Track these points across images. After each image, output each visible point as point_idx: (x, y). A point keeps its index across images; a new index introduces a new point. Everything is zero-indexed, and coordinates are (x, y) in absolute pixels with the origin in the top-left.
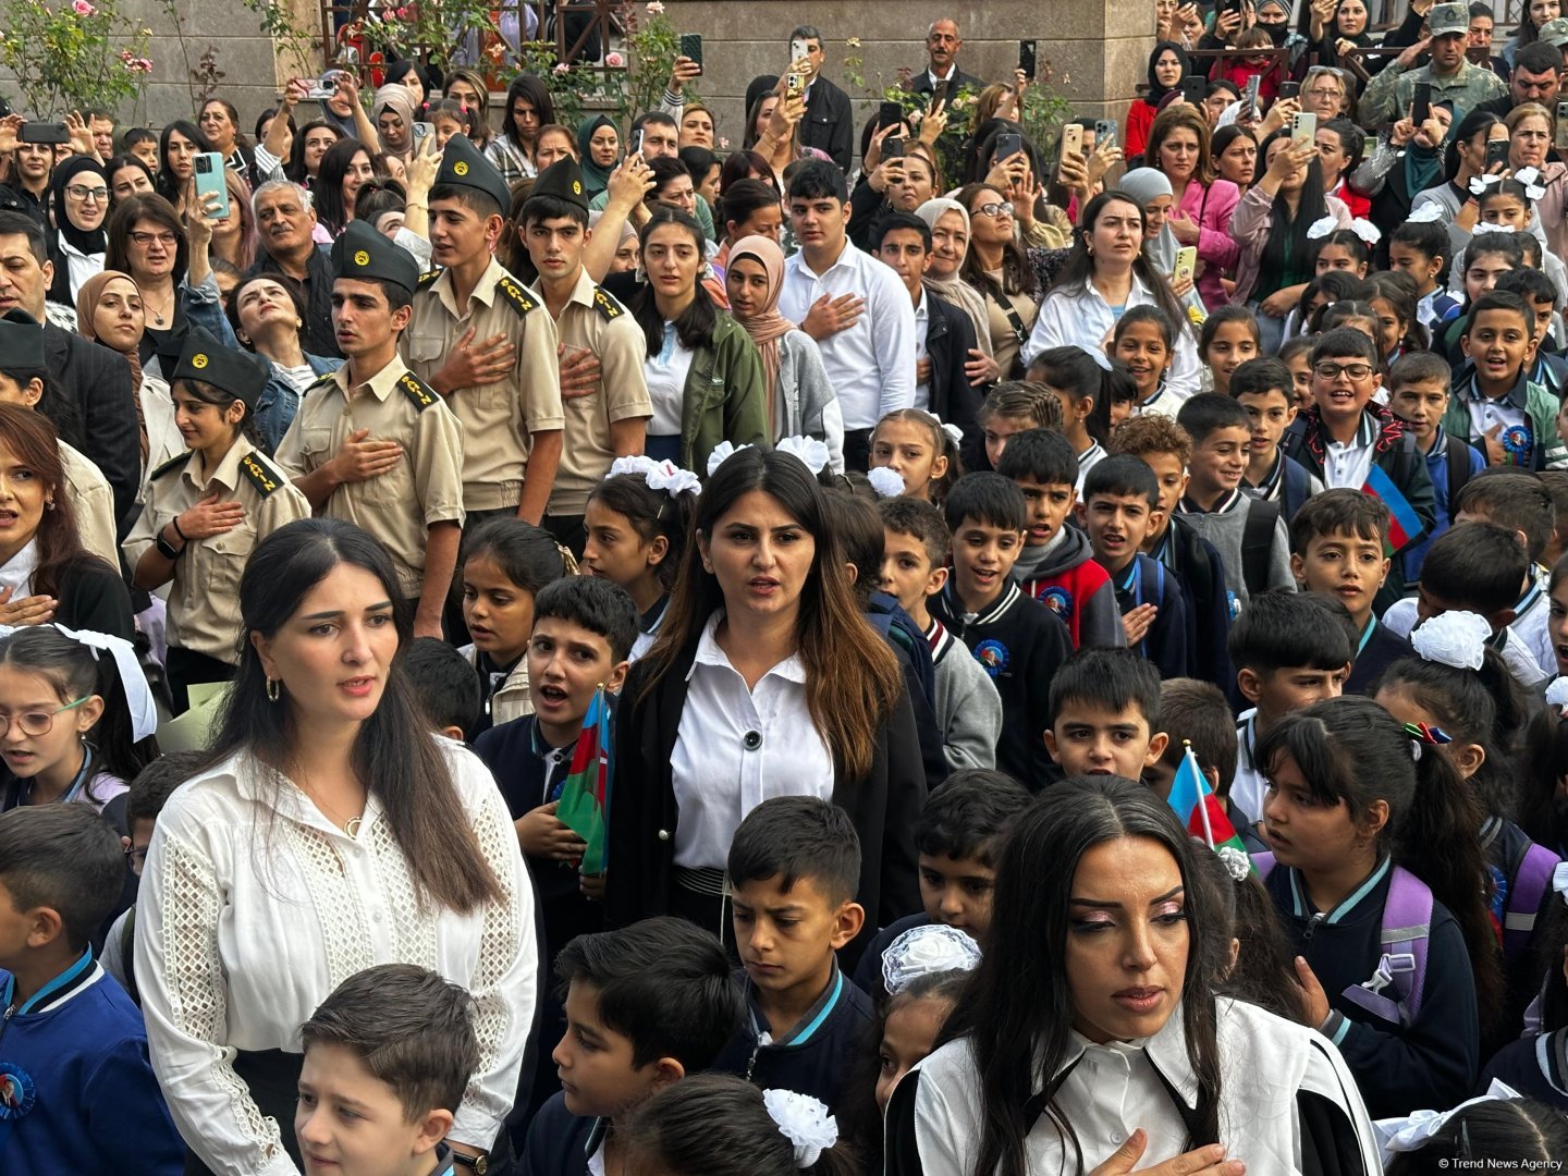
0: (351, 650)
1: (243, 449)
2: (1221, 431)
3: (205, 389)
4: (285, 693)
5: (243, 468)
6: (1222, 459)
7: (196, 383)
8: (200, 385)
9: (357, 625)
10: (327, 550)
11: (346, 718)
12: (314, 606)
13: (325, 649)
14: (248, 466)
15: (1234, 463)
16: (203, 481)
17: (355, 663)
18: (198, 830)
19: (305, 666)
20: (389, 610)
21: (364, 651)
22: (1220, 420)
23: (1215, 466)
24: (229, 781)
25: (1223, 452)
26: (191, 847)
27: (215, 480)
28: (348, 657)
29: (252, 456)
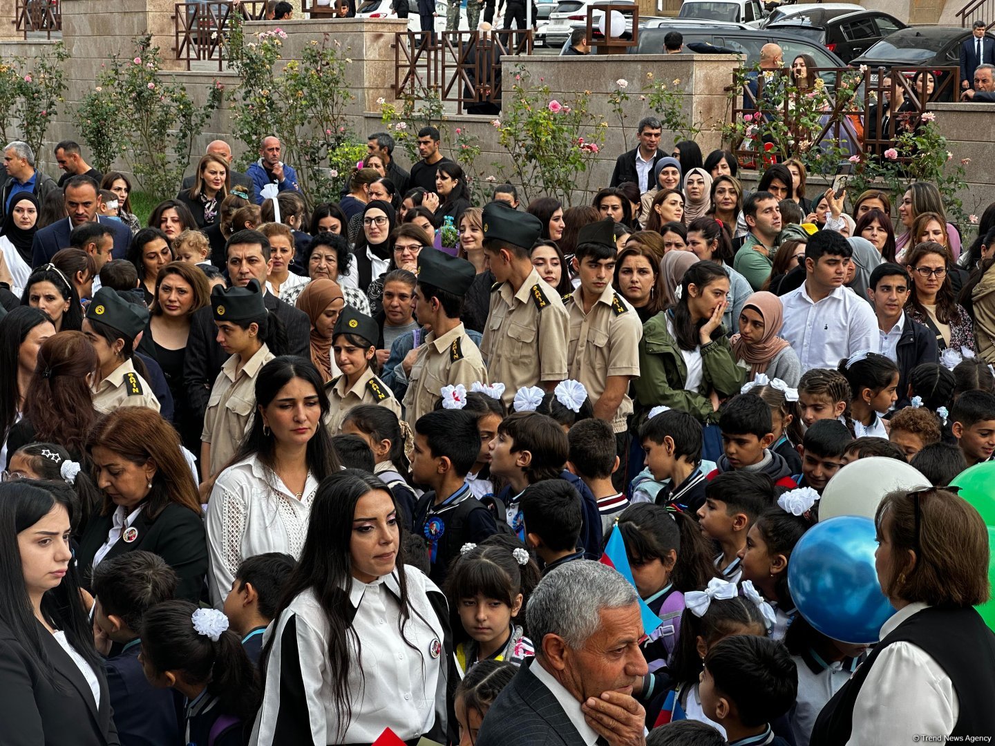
0: (297, 416)
1: (368, 375)
2: (985, 422)
3: (357, 339)
4: (272, 434)
5: (368, 386)
6: (983, 440)
7: (353, 336)
8: (355, 337)
9: (301, 405)
10: (290, 371)
11: (299, 444)
12: (282, 396)
13: (286, 415)
14: (371, 385)
15: (991, 442)
16: (345, 393)
17: (299, 422)
18: (239, 487)
19: (278, 421)
20: (316, 399)
21: (303, 417)
22: (985, 416)
23: (977, 444)
24: (250, 467)
25: (984, 435)
26: (235, 494)
27: (352, 392)
28: (296, 418)
29: (374, 379)
